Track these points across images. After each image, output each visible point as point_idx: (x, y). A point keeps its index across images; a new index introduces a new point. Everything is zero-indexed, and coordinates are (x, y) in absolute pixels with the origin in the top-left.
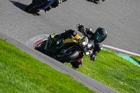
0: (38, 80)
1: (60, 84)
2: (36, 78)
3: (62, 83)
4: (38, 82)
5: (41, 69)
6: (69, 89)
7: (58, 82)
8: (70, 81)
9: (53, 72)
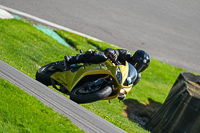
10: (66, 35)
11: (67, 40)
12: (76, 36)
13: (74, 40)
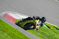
0: (4, 30)
1: (13, 33)
2: (3, 29)
3: (14, 32)
4: (4, 31)
5: (6, 26)
6: (17, 35)
7: (12, 32)
8: (18, 32)
9: (10, 27)
10: (47, 25)
11: (47, 26)
12: (50, 25)
13: (49, 26)
